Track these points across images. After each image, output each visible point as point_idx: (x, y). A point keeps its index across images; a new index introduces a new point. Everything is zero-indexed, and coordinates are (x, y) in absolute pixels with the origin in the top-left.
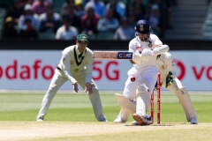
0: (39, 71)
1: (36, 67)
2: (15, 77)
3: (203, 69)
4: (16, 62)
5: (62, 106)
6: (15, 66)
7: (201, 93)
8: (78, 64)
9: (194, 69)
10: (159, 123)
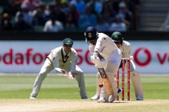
0: (31, 58)
1: (28, 54)
2: (11, 63)
4: (11, 51)
5: (50, 86)
6: (11, 54)
8: (64, 62)
10: (129, 100)
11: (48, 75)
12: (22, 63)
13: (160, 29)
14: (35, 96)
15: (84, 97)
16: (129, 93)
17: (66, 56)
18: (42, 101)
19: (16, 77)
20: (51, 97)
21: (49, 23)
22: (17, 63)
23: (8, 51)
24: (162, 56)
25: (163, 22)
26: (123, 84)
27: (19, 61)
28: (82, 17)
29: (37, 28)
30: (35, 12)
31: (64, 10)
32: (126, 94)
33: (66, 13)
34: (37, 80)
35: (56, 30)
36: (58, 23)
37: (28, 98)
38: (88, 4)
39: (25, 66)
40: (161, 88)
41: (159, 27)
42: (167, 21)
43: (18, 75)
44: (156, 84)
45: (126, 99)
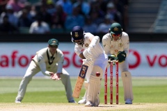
0: (16, 60)
1: (14, 56)
3: (155, 57)
5: (36, 90)
7: (155, 78)
8: (50, 64)
9: (148, 58)
10: (117, 104)
11: (34, 78)
12: (7, 65)
13: (150, 31)
14: (20, 100)
15: (71, 100)
17: (52, 57)
18: (27, 105)
20: (37, 101)
21: (35, 25)
24: (152, 58)
25: (153, 23)
26: (111, 87)
28: (69, 18)
29: (23, 30)
30: (20, 13)
31: (50, 11)
32: (114, 98)
33: (53, 15)
34: (22, 83)
35: (42, 31)
36: (44, 25)
37: (14, 102)
38: (76, 5)
40: (150, 92)
41: (149, 28)
42: (157, 22)
44: (145, 87)
45: (114, 103)
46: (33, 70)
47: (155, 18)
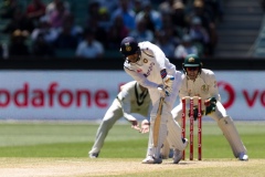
0: (56, 97)
2: (26, 104)
3: (256, 93)
4: (26, 86)
6: (25, 91)
7: (255, 123)
8: (140, 104)
9: (246, 93)
10: (200, 159)
12: (42, 104)
13: (248, 55)
16: (200, 149)
17: (142, 95)
19: (33, 125)
22: (34, 104)
23: (21, 87)
24: (251, 94)
25: (252, 43)
26: (191, 136)
27: (38, 101)
32: (196, 151)
39: (46, 110)
41: (246, 51)
42: (258, 43)
43: (36, 122)
45: (196, 159)
46: (115, 112)
47: (256, 36)
